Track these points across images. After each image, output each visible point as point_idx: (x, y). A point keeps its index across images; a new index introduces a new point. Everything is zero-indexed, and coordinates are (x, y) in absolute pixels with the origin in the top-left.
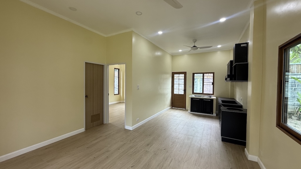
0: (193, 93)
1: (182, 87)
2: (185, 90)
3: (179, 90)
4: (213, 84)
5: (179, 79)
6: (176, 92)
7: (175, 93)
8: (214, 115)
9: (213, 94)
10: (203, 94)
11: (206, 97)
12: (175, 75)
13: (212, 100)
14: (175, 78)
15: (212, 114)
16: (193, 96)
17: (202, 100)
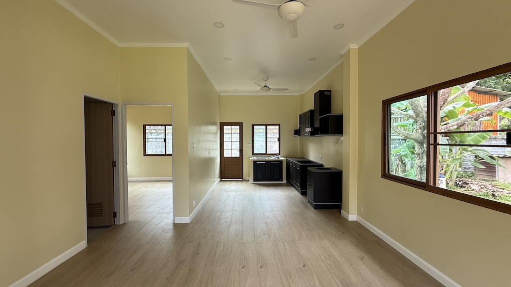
0: (253, 154)
1: (237, 145)
2: (241, 151)
3: (232, 151)
4: (279, 140)
5: (232, 134)
6: (227, 154)
7: (225, 156)
8: (285, 181)
9: (279, 154)
10: (266, 154)
11: (272, 158)
12: (225, 127)
13: (281, 162)
14: (225, 131)
15: (282, 181)
16: (255, 158)
17: (268, 163)
